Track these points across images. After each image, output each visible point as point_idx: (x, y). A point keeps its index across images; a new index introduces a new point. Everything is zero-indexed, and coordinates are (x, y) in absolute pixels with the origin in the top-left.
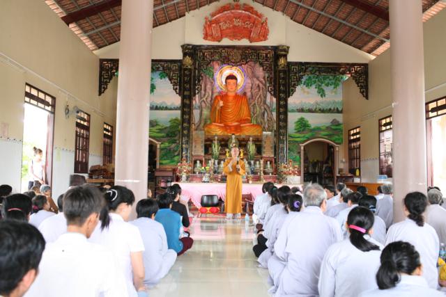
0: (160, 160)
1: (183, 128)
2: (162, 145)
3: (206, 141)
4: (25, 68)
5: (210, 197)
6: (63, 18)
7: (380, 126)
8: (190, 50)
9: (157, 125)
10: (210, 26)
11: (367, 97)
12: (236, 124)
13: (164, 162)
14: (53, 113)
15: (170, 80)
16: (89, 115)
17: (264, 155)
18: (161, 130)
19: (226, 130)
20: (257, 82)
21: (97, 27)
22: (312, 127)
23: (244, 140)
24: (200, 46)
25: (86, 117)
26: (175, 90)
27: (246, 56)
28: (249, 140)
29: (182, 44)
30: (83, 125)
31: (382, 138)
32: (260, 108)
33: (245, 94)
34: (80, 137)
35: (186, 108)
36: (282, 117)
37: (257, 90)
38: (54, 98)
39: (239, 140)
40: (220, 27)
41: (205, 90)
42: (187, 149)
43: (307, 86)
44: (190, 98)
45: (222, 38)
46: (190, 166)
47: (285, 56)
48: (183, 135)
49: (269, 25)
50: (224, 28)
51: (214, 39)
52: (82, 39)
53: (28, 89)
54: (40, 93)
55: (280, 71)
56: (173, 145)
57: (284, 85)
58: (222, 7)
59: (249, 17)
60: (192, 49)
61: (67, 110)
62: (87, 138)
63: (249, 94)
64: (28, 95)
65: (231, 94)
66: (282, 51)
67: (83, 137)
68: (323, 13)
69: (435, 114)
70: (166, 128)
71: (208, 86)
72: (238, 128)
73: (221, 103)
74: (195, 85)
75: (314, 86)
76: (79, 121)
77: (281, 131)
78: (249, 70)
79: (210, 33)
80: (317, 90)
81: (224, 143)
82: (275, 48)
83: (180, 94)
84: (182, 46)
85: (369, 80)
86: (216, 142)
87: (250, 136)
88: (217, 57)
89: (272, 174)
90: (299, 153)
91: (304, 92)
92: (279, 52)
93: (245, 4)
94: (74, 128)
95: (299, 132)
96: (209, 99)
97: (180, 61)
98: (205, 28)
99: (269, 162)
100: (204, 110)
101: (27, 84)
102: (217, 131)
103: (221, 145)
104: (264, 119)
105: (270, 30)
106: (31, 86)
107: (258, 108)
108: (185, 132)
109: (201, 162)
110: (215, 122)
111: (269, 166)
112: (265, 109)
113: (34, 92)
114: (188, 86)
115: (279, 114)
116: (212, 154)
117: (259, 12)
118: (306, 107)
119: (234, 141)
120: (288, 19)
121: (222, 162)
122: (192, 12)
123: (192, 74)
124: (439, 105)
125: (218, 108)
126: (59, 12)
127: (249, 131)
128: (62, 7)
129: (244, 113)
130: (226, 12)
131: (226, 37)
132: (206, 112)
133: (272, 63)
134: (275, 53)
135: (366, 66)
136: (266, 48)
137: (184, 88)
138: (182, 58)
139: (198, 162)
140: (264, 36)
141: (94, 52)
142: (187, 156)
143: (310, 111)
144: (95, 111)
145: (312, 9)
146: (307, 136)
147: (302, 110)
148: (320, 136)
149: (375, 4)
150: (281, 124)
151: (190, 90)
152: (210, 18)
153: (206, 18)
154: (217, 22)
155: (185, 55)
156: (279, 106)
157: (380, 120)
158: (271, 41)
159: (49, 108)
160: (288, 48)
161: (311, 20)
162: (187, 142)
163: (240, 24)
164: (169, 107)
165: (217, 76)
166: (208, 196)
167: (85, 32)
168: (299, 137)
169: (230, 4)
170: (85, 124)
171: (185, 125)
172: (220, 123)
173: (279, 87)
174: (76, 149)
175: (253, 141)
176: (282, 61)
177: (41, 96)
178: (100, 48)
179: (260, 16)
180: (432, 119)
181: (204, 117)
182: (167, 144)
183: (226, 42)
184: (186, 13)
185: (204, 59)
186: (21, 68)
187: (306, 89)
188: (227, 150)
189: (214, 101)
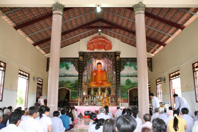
0: (71, 97)
1: (79, 84)
2: (72, 91)
3: (88, 89)
4: (19, 64)
5: (88, 112)
6: (33, 44)
7: (157, 82)
8: (82, 54)
9: (70, 83)
10: (89, 44)
11: (152, 71)
12: (101, 82)
13: (72, 98)
14: (28, 80)
15: (74, 65)
16: (42, 80)
17: (111, 95)
18: (71, 85)
19: (97, 85)
20: (110, 65)
21: (46, 46)
22: (132, 83)
23: (104, 89)
24: (86, 52)
25: (41, 80)
26: (76, 69)
27: (104, 56)
28: (106, 89)
29: (79, 51)
30: (40, 84)
31: (157, 87)
32: (111, 75)
33: (105, 70)
34: (39, 88)
35: (80, 76)
36: (118, 79)
37: (110, 68)
38: (29, 74)
39: (101, 89)
40: (93, 45)
41: (89, 69)
42: (81, 93)
43: (130, 66)
44: (82, 72)
45: (94, 49)
46: (81, 99)
47: (119, 56)
48: (79, 87)
49: (112, 44)
50: (95, 45)
51: (91, 50)
52: (40, 51)
53: (20, 72)
54: (24, 73)
55: (117, 62)
56: (76, 91)
57: (119, 67)
58: (94, 38)
59: (104, 41)
60: (83, 53)
61: (34, 78)
62: (42, 89)
63: (106, 70)
64: (20, 74)
65: (99, 70)
66: (117, 53)
67: (40, 88)
68: (132, 39)
69: (172, 78)
70: (73, 84)
71: (90, 67)
72: (102, 84)
73: (95, 74)
74: (84, 67)
75: (132, 66)
76: (38, 82)
77: (118, 85)
78: (106, 60)
79: (89, 47)
80: (134, 68)
81: (96, 90)
82: (115, 53)
83: (78, 71)
84: (79, 52)
85: (153, 64)
86: (92, 90)
87: (106, 87)
88: (92, 56)
89: (115, 102)
90: (127, 93)
91: (129, 69)
92: (117, 54)
93: (103, 36)
94: (36, 85)
95: (127, 85)
96: (91, 72)
97: (78, 58)
98: (88, 45)
99: (113, 98)
100: (89, 76)
101: (20, 70)
102: (93, 85)
103: (95, 91)
104: (113, 80)
105: (113, 46)
106: (21, 71)
107: (110, 76)
108: (80, 86)
109: (86, 98)
110: (92, 81)
111: (113, 99)
112: (113, 76)
113: (22, 73)
114: (81, 68)
115: (117, 78)
116: (91, 94)
117: (108, 39)
118: (130, 75)
119: (99, 89)
120: (120, 41)
121: (95, 98)
122: (82, 39)
123: (83, 63)
124: (174, 75)
125: (94, 76)
126: (32, 42)
127: (106, 85)
128: (33, 40)
129: (104, 78)
130: (95, 39)
131: (96, 48)
132: (89, 77)
133: (114, 58)
134: (115, 54)
135: (151, 58)
136: (111, 52)
137: (79, 68)
138: (79, 57)
139: (85, 98)
140: (110, 48)
141: (45, 55)
142: (80, 96)
143: (131, 76)
144: (45, 78)
145: (128, 38)
146: (130, 86)
147: (128, 76)
148: (136, 86)
149: (150, 37)
150: (118, 82)
151: (82, 69)
152: (89, 42)
153: (88, 42)
154: (92, 43)
155: (80, 56)
156: (117, 75)
157: (156, 80)
158: (113, 50)
159: (27, 78)
160: (120, 52)
161: (128, 42)
162: (81, 90)
163: (101, 44)
164: (75, 75)
165: (94, 63)
166: (87, 111)
167: (42, 48)
168: (127, 87)
169: (97, 36)
170: (41, 83)
171: (80, 83)
172: (95, 82)
173: (117, 67)
174: (37, 93)
175: (107, 89)
176: (118, 58)
177: (24, 74)
178: (47, 53)
179: (109, 40)
180: (172, 80)
181: (88, 79)
182: (74, 90)
183: (96, 50)
184: (80, 40)
185: (87, 57)
186: (18, 64)
187: (130, 67)
188: (97, 93)
189: (92, 73)
